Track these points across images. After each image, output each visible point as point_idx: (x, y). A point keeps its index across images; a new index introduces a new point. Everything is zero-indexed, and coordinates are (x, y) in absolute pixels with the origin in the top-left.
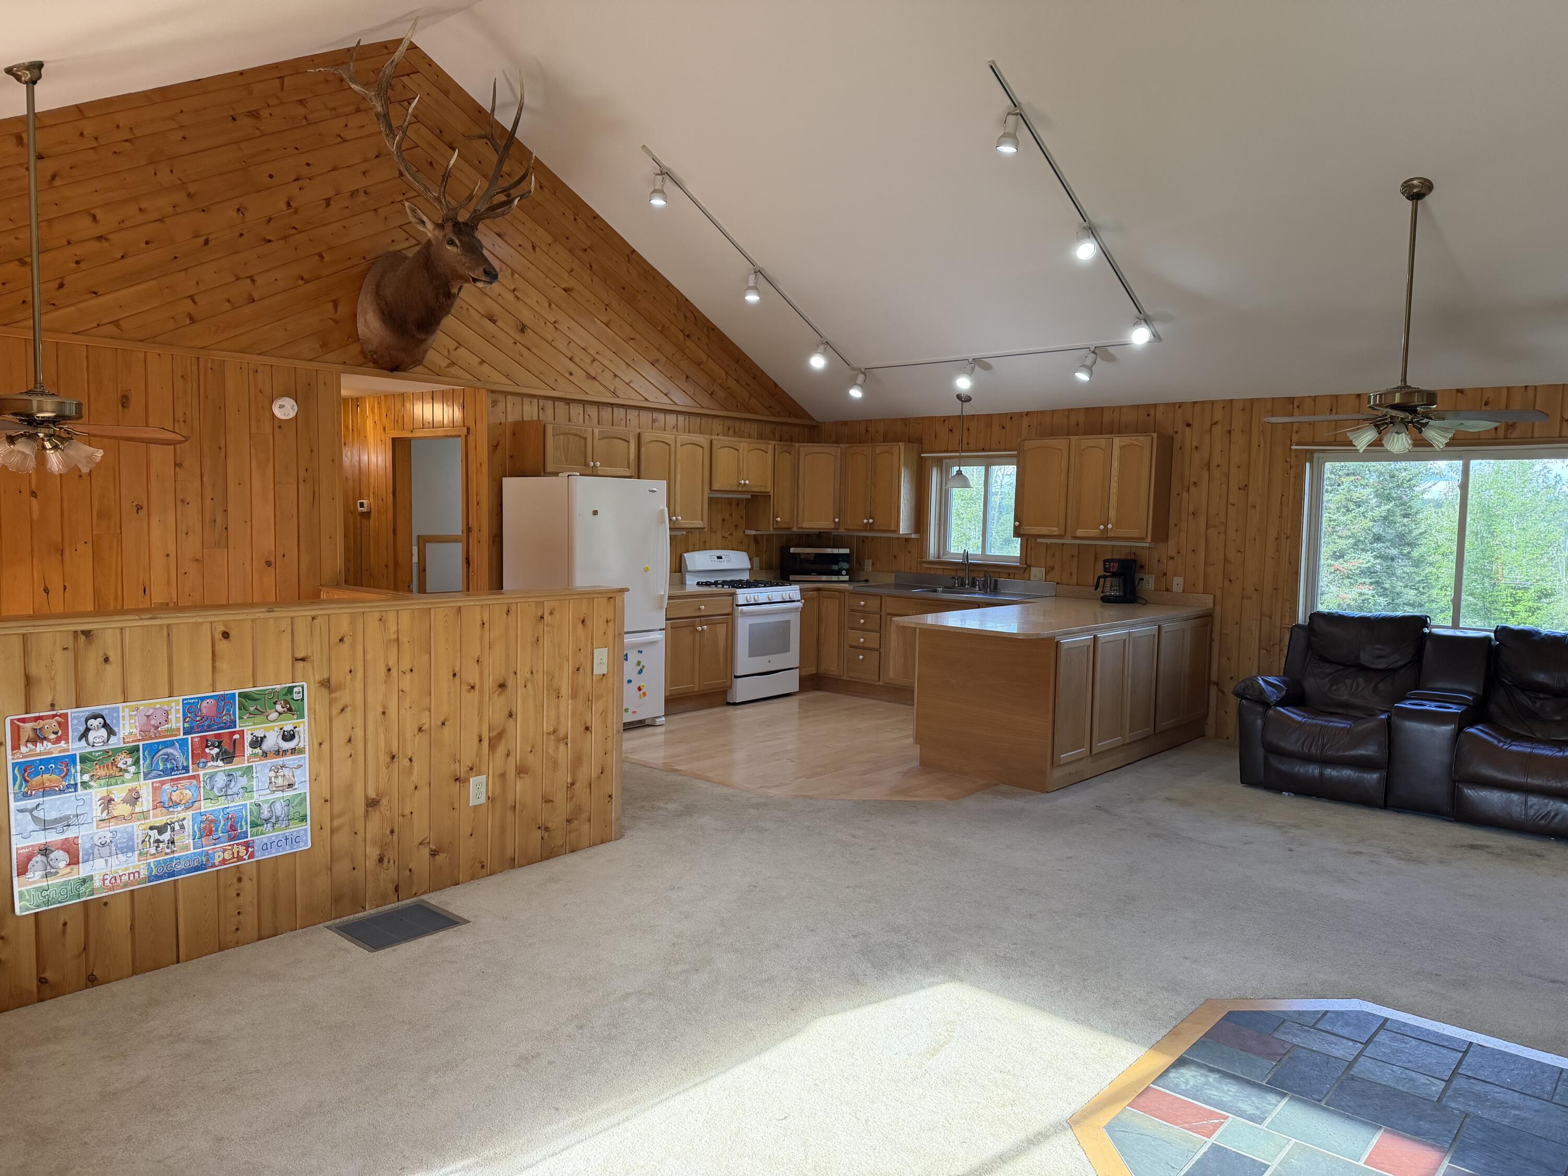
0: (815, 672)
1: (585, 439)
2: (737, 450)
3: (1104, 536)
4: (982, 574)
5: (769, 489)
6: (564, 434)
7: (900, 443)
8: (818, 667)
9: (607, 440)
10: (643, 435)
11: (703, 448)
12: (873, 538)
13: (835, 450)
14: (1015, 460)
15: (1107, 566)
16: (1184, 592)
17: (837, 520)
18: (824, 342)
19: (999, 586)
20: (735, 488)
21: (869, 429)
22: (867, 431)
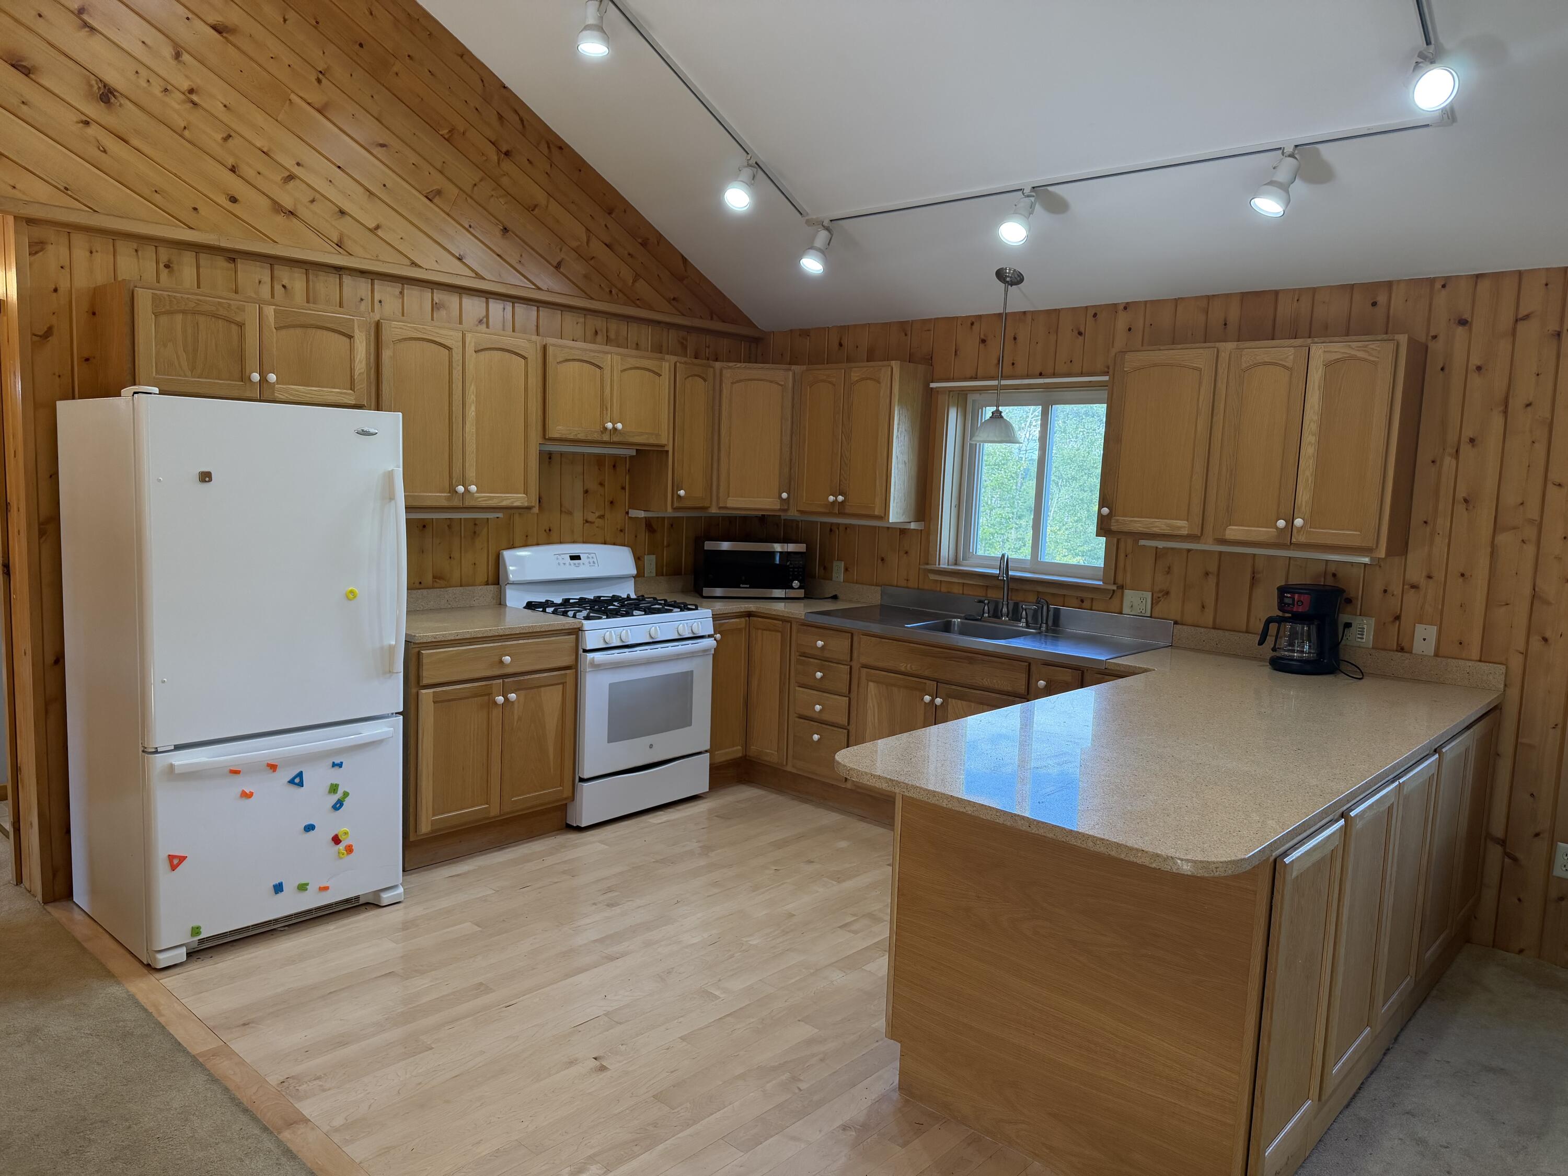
0: (740, 755)
1: (241, 325)
2: (600, 368)
3: (1286, 539)
4: (1033, 598)
5: (664, 439)
6: (184, 312)
7: (893, 363)
8: (746, 745)
9: (299, 331)
10: (385, 325)
11: (524, 358)
12: (847, 527)
13: (783, 375)
14: (1104, 394)
15: (1287, 601)
16: (1436, 655)
17: (785, 495)
18: (753, 162)
19: (1063, 620)
20: (596, 437)
21: (845, 342)
22: (841, 345)
